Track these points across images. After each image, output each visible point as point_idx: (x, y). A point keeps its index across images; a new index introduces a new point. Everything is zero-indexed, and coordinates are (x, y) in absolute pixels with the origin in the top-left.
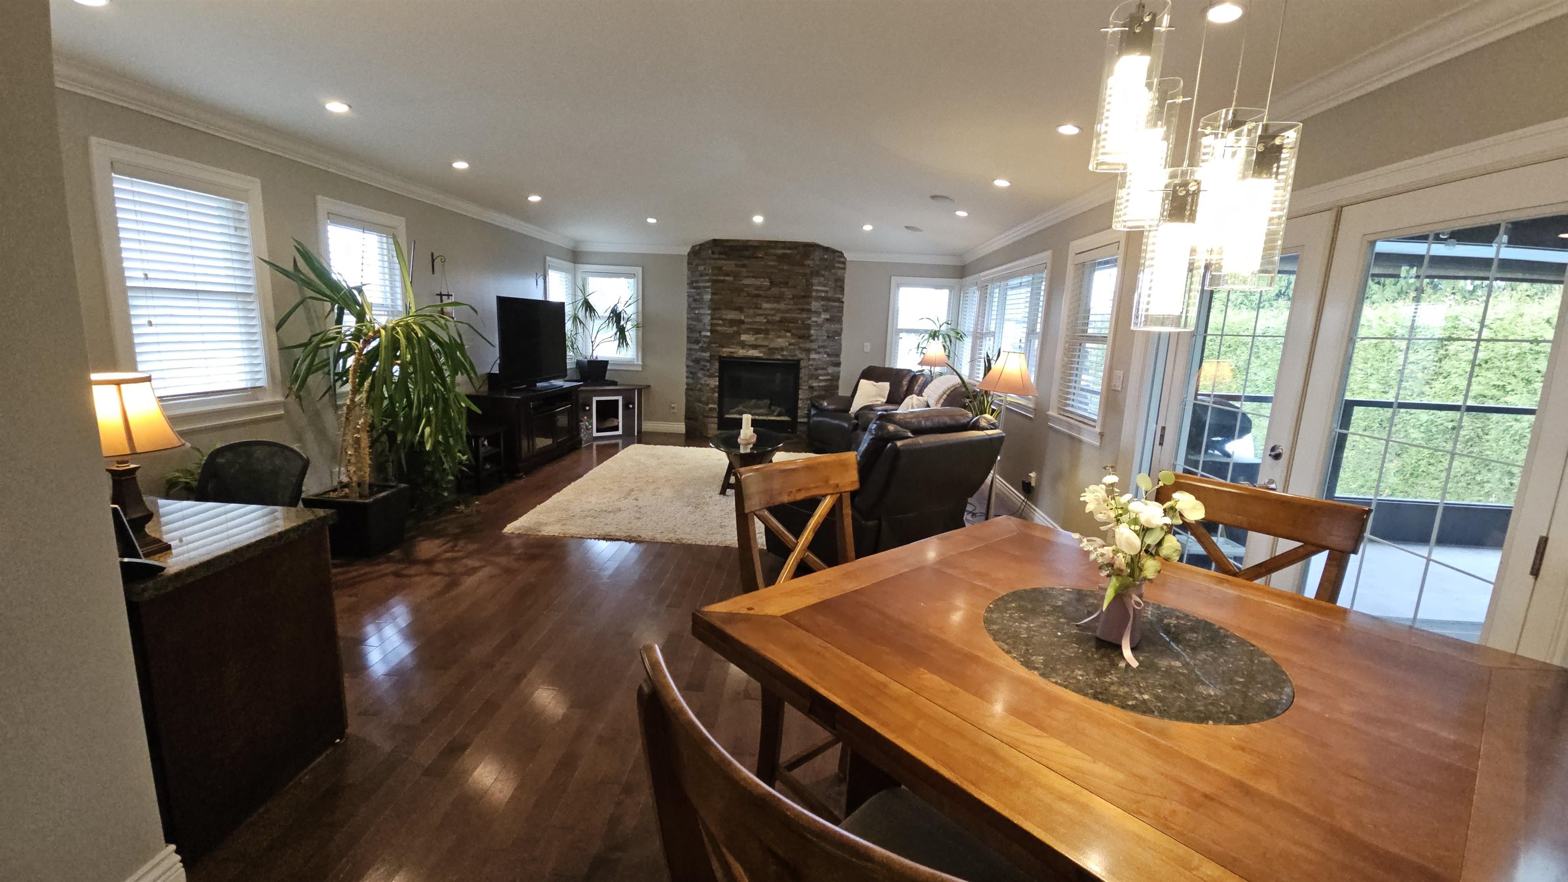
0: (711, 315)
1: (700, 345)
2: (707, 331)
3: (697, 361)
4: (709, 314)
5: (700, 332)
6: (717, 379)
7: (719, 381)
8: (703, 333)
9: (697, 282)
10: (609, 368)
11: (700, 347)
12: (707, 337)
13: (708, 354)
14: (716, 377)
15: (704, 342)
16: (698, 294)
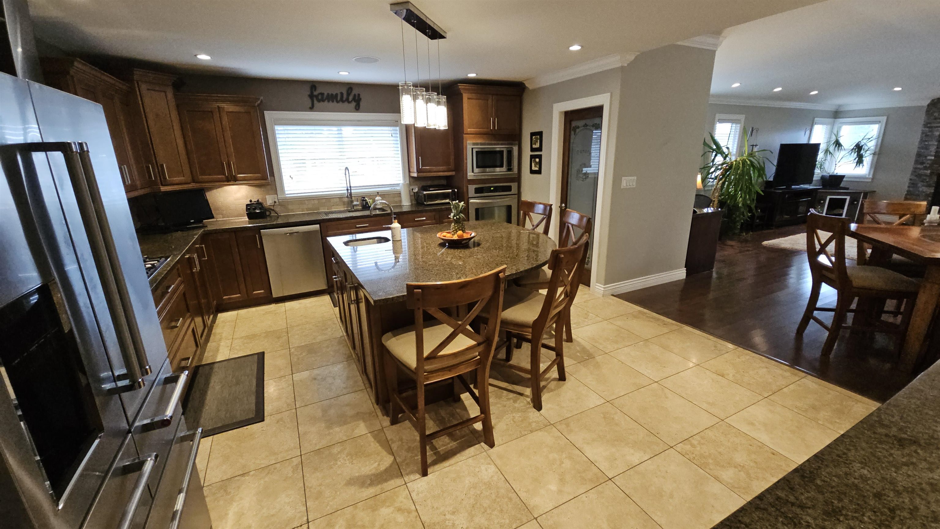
1: (924, 165)
2: (931, 156)
3: (919, 176)
4: (935, 145)
5: (926, 157)
6: (934, 188)
8: (929, 158)
9: (930, 123)
10: (844, 179)
11: (924, 167)
12: (931, 160)
13: (929, 172)
15: (928, 163)
16: (930, 131)
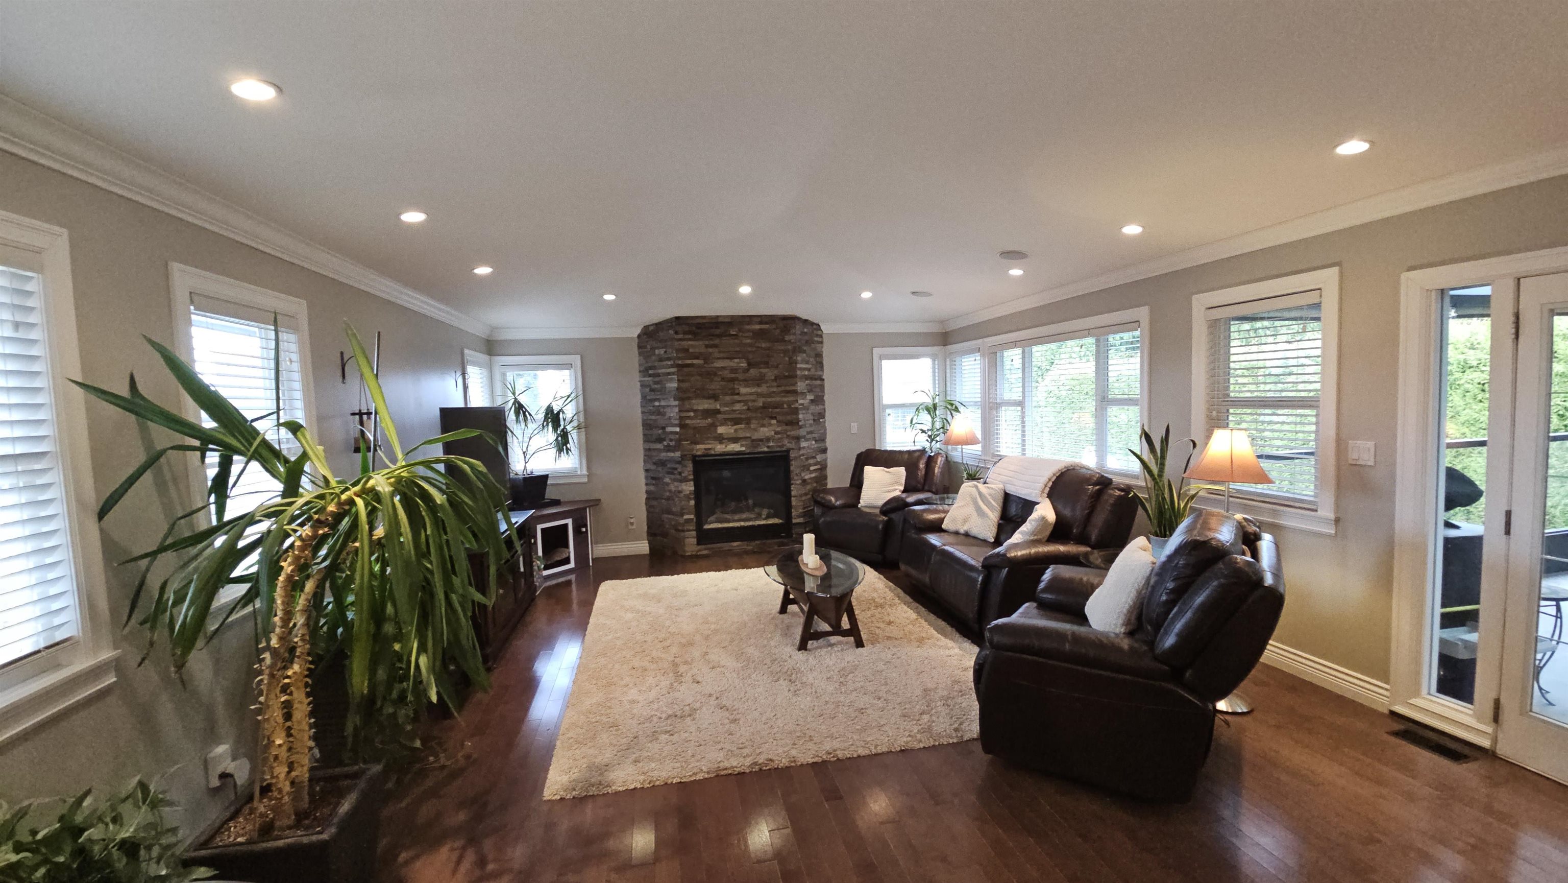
0: (679, 406)
1: (665, 443)
2: (675, 425)
3: (662, 463)
4: (676, 406)
5: (664, 428)
6: (692, 483)
7: (695, 486)
8: (669, 429)
9: (653, 368)
10: (549, 482)
11: (665, 446)
12: (676, 433)
13: (678, 454)
14: (690, 480)
15: (671, 440)
16: (656, 383)
